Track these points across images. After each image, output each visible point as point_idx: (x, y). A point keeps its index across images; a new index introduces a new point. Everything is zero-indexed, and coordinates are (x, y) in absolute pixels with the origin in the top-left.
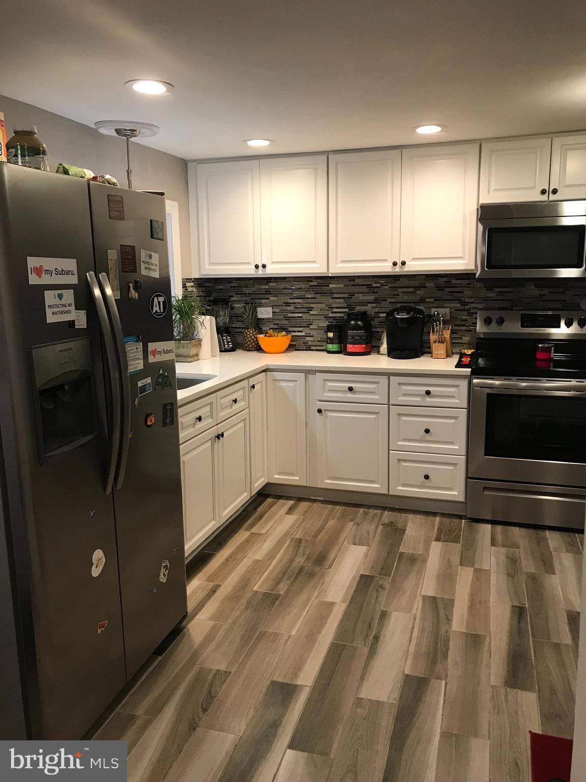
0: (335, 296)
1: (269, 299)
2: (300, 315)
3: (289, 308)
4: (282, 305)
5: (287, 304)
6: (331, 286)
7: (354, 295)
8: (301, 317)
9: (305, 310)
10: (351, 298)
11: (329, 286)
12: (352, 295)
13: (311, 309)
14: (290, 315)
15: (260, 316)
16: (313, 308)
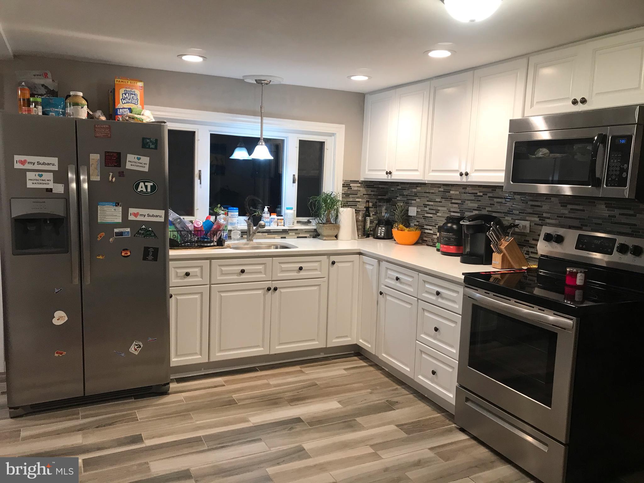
0: (453, 201)
1: (415, 200)
2: (431, 215)
3: (426, 209)
4: (422, 206)
5: (425, 206)
6: (451, 192)
7: (465, 202)
8: (432, 217)
9: (434, 212)
10: (463, 204)
11: (450, 192)
12: (463, 202)
13: (437, 211)
14: (426, 215)
15: (410, 214)
16: (439, 210)
